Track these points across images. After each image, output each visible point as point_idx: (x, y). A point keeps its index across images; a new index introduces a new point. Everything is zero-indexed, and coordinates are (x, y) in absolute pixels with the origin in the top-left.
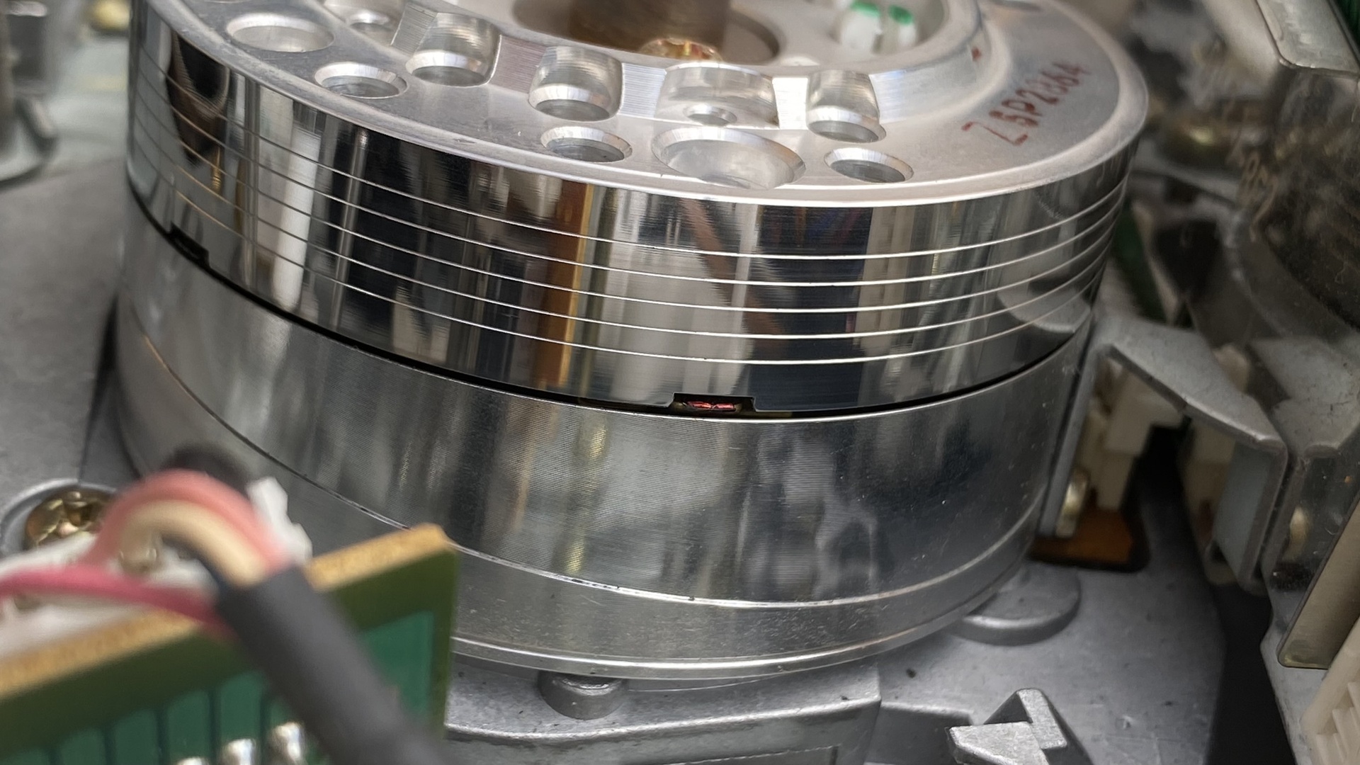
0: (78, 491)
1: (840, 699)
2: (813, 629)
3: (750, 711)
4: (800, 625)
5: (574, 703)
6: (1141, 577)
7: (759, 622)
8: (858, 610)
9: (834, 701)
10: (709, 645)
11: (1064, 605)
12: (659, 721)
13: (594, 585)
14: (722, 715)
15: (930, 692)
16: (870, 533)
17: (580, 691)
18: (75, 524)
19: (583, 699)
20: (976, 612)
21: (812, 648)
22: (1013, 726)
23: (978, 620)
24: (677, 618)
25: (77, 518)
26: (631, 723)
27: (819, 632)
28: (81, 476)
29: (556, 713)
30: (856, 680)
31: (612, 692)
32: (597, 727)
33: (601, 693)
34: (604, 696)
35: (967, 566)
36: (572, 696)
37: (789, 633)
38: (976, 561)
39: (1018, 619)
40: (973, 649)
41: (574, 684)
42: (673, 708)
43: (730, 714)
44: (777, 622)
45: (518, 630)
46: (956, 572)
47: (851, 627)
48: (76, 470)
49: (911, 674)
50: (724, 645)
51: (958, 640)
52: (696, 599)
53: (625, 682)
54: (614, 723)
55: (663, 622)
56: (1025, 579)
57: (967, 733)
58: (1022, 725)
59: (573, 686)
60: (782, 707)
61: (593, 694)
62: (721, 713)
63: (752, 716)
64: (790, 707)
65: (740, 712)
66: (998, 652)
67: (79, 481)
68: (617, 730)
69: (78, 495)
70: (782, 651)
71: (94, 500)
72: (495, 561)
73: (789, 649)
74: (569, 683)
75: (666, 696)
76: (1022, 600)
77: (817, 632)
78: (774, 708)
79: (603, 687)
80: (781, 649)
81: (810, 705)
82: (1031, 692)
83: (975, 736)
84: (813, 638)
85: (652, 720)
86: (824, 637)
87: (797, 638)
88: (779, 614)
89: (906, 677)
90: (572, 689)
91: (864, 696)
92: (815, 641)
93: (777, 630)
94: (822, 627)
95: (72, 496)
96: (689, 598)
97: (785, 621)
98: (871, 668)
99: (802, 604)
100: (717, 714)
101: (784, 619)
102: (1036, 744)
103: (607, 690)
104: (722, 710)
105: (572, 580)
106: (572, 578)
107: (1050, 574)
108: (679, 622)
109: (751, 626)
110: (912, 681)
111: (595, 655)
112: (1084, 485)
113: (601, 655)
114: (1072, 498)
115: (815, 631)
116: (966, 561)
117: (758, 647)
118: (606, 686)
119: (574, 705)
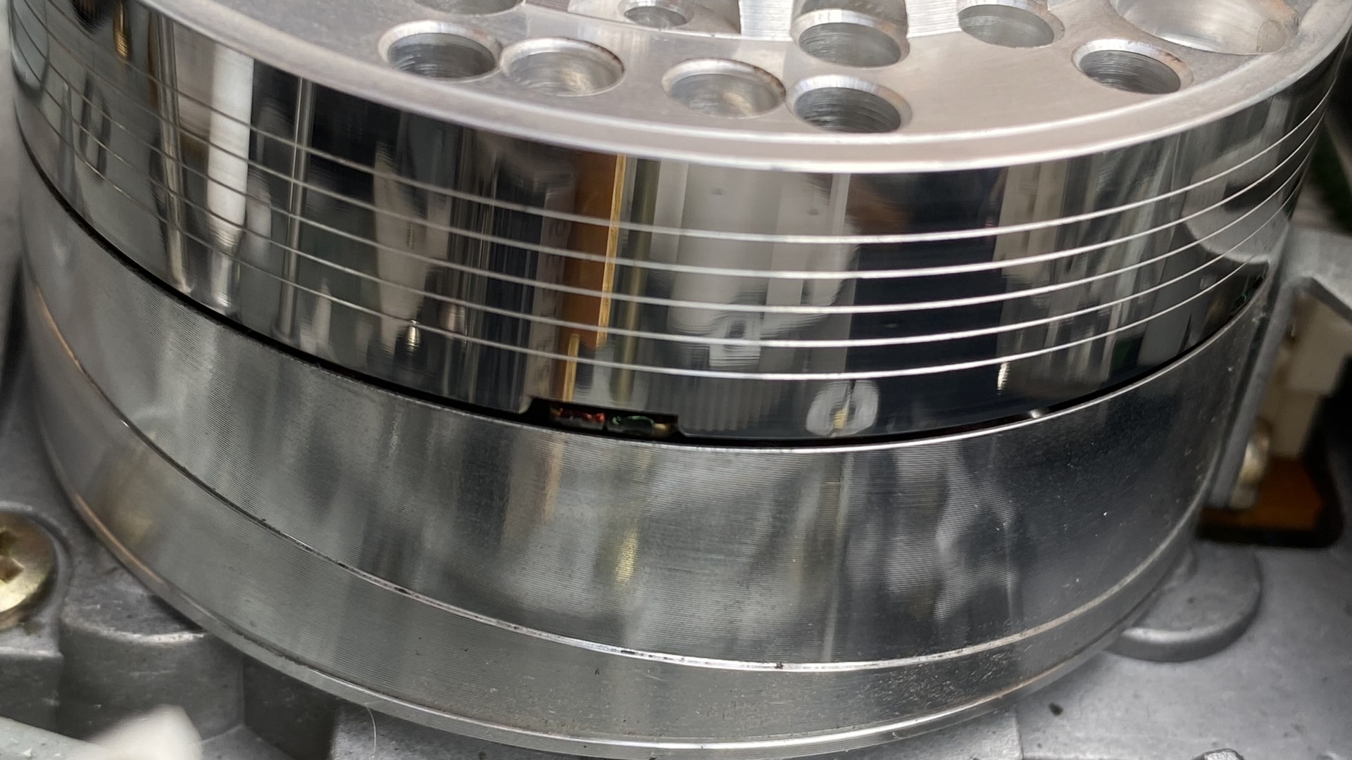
2: (936, 686)
4: (920, 684)
6: (1335, 553)
8: (994, 656)
10: (804, 718)
11: (1242, 603)
13: (650, 656)
15: (1080, 735)
20: (1137, 624)
21: (935, 707)
23: (1139, 633)
24: (761, 691)
27: (945, 688)
30: (990, 733)
35: (1129, 579)
37: (906, 695)
38: (1141, 569)
39: (1189, 629)
40: (1130, 668)
44: (891, 685)
45: (553, 712)
46: (1116, 589)
47: (985, 677)
49: (1057, 711)
50: (823, 716)
51: (1112, 658)
52: (785, 665)
55: (743, 696)
56: (1193, 569)
66: (1164, 670)
70: (897, 716)
72: (518, 631)
73: (905, 713)
76: (1191, 601)
77: (942, 689)
80: (897, 713)
84: (936, 696)
86: (951, 693)
87: (916, 699)
88: (893, 673)
89: (1051, 715)
91: (1000, 755)
92: (940, 699)
93: (891, 692)
94: (948, 682)
96: (775, 665)
97: (901, 681)
98: (1007, 714)
99: (923, 659)
101: (900, 679)
105: (622, 651)
106: (621, 649)
107: (1223, 558)
108: (763, 694)
109: (858, 692)
110: (1057, 720)
111: (655, 739)
112: (1265, 443)
113: (663, 737)
114: (1252, 462)
115: (940, 688)
116: (1127, 574)
117: (866, 715)
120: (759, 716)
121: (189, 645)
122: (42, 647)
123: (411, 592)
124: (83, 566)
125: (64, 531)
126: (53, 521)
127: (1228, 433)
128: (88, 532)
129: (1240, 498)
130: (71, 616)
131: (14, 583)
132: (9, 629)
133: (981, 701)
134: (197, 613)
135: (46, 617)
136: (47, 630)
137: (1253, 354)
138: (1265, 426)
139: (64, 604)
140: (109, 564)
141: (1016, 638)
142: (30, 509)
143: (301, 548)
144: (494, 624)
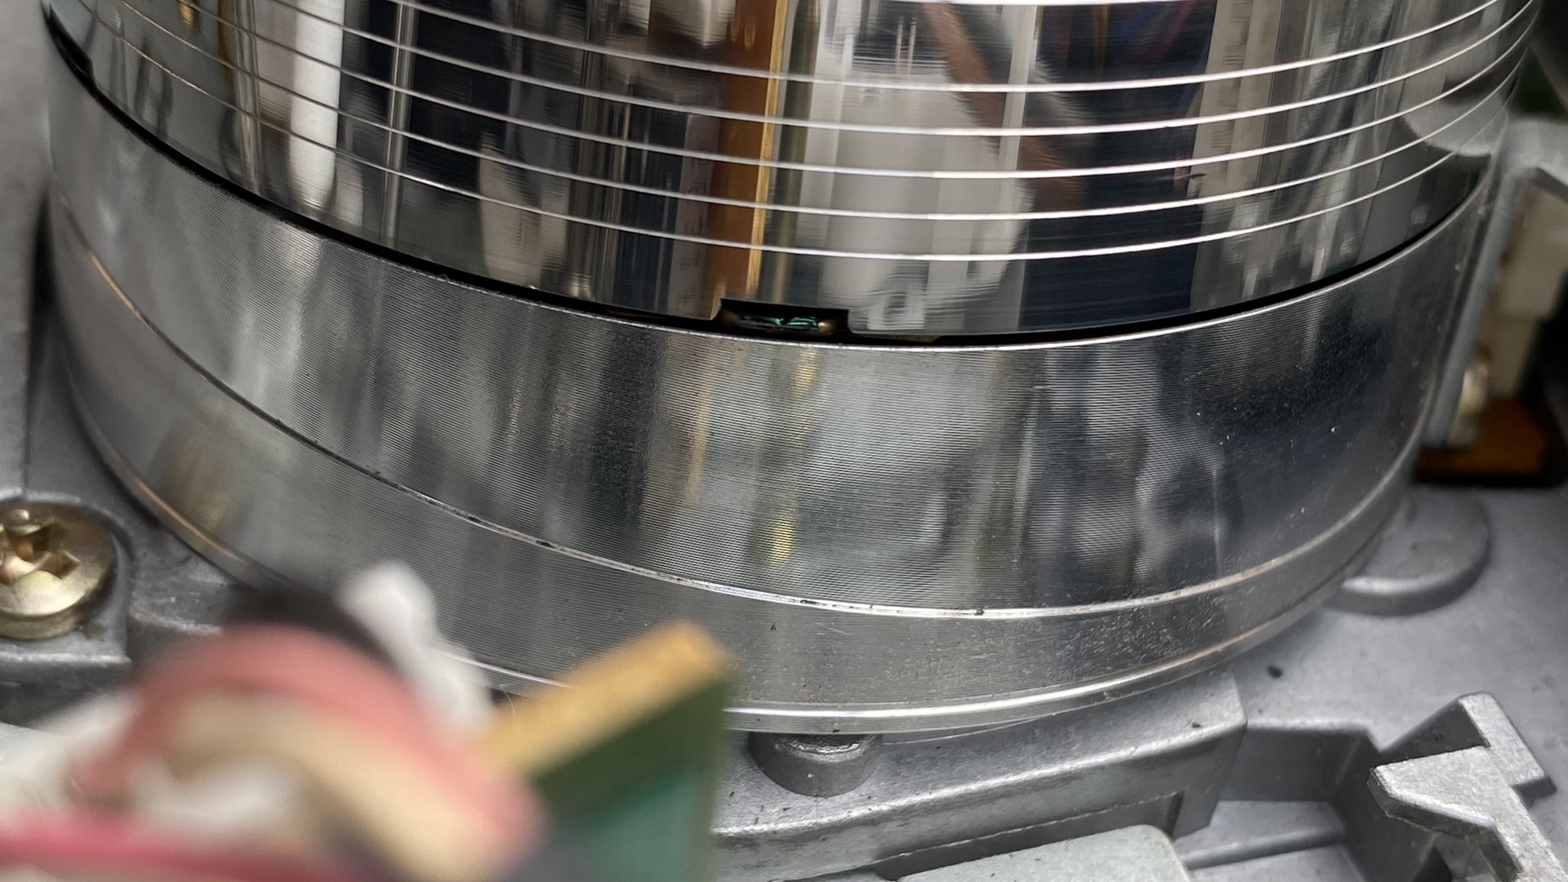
0: (23, 508)
1: (1189, 727)
2: (1152, 635)
3: (1062, 758)
4: (1134, 633)
5: (811, 775)
7: (1078, 635)
8: (1215, 599)
9: (1181, 731)
10: (1007, 675)
11: (1470, 549)
12: (934, 788)
13: (834, 606)
14: (1024, 770)
15: (1306, 698)
16: (1214, 473)
17: (816, 758)
18: (26, 558)
19: (822, 768)
20: (1360, 572)
21: (1151, 660)
22: (1461, 755)
23: (1361, 584)
24: (959, 643)
25: (28, 548)
26: (894, 795)
27: (1161, 638)
28: (26, 482)
29: (784, 791)
30: (1207, 696)
31: (864, 753)
32: (845, 806)
33: (848, 757)
34: (855, 760)
35: (1354, 514)
36: (805, 766)
37: (1120, 645)
38: (1365, 503)
39: (1416, 576)
40: (1352, 625)
41: (809, 749)
42: (952, 765)
43: (1035, 766)
44: (1103, 633)
46: (1340, 525)
47: (1205, 624)
48: (18, 474)
49: (1276, 673)
50: (1028, 672)
51: (1331, 615)
52: (986, 611)
53: (879, 737)
54: (869, 798)
55: (939, 650)
56: (1412, 516)
57: (1402, 773)
58: (1476, 752)
59: (808, 752)
60: (1109, 749)
61: (836, 761)
62: (1020, 767)
63: (1067, 766)
64: (1121, 747)
65: (1049, 761)
66: (1391, 628)
67: (24, 491)
68: (875, 808)
69: (25, 515)
70: (1109, 671)
71: (51, 520)
72: (682, 583)
73: (1118, 667)
74: (802, 747)
75: (939, 748)
76: (1414, 547)
77: (1158, 638)
78: (1097, 751)
79: (851, 748)
80: (1109, 668)
81: (1149, 740)
82: (1479, 698)
83: (1413, 776)
84: (1152, 648)
85: (924, 787)
86: (1168, 643)
87: (1130, 651)
88: (1105, 620)
89: (1269, 679)
90: (805, 755)
91: (1222, 719)
92: (1156, 651)
93: (1102, 642)
94: (1165, 630)
95: (18, 516)
96: (975, 611)
97: (1114, 628)
98: (1224, 675)
99: (1138, 602)
100: (1016, 768)
102: (1503, 780)
103: (858, 751)
104: (1021, 763)
105: (801, 602)
107: (1445, 501)
108: (962, 647)
109: (1067, 642)
110: (1277, 684)
111: (840, 706)
112: (1484, 372)
113: (848, 704)
114: (1471, 391)
115: (1155, 638)
116: (1351, 507)
117: (1076, 670)
118: (855, 746)
119: (811, 778)
120: (956, 673)
122: (106, 652)
124: (147, 557)
125: (121, 522)
126: (107, 513)
128: (151, 520)
129: (1459, 433)
130: (141, 612)
131: (69, 579)
132: (66, 634)
133: (1199, 655)
135: (108, 618)
136: (110, 633)
138: (1482, 352)
139: (129, 600)
140: (179, 552)
141: (1236, 578)
142: (77, 500)
143: (424, 502)
144: (654, 577)
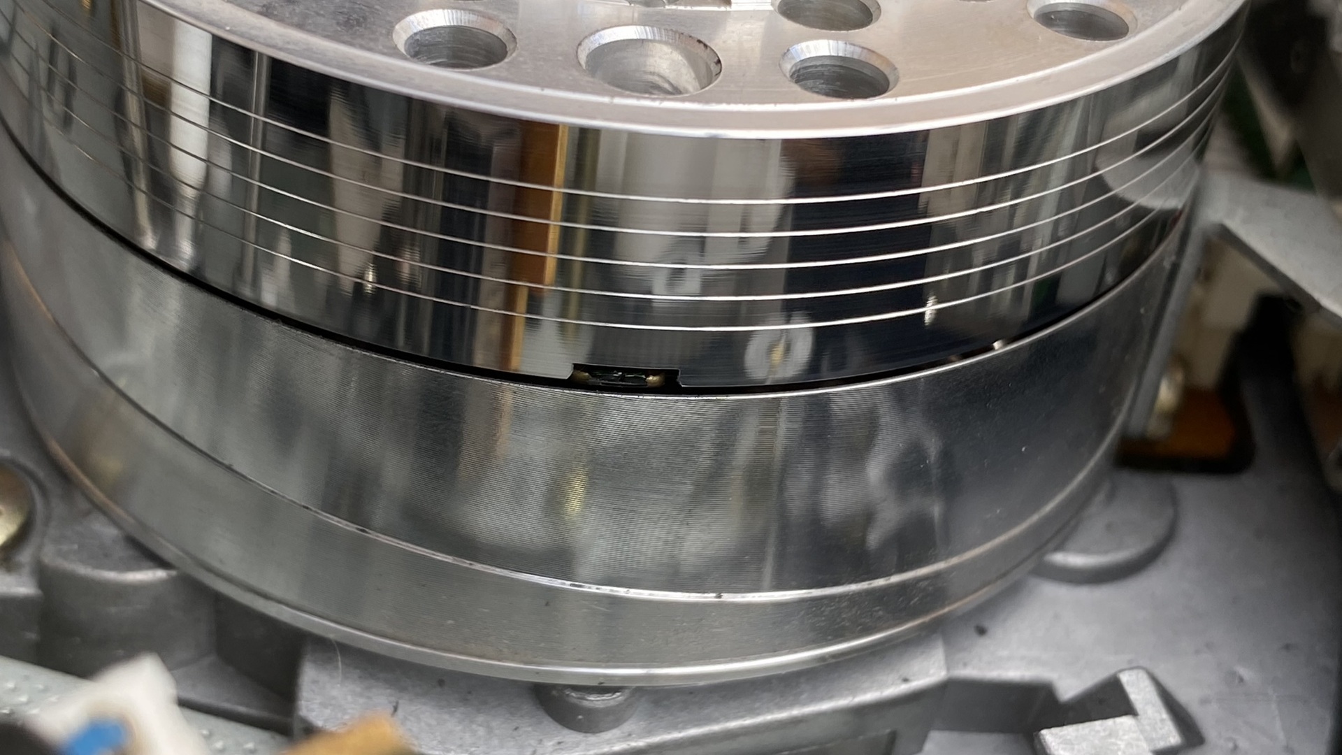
1: (900, 681)
2: (866, 612)
3: (792, 705)
4: (851, 611)
5: (580, 717)
6: (1247, 481)
7: (802, 613)
8: (921, 583)
9: (892, 684)
10: (742, 644)
11: (1157, 528)
12: (684, 728)
13: (597, 589)
14: (759, 714)
15: (1005, 653)
17: (585, 703)
19: (590, 712)
20: (1059, 548)
21: (866, 631)
22: (1115, 722)
23: (1060, 558)
24: (701, 620)
26: (650, 733)
27: (875, 613)
29: (559, 727)
30: (918, 655)
31: (626, 700)
32: (609, 742)
33: (612, 703)
34: (617, 706)
35: (1049, 507)
36: (576, 709)
37: (838, 620)
38: (1060, 498)
40: (1050, 591)
41: (579, 696)
42: (700, 708)
43: (769, 711)
44: (824, 611)
45: (507, 642)
46: (1035, 518)
47: (912, 602)
49: (982, 631)
50: (760, 642)
52: (724, 595)
53: (639, 689)
54: (630, 735)
55: (685, 624)
57: (1061, 737)
58: (1125, 721)
59: (579, 698)
60: (831, 698)
61: (602, 706)
62: (757, 711)
63: (796, 712)
64: (841, 696)
65: (781, 707)
66: (1085, 594)
68: (633, 744)
70: (830, 640)
72: (473, 567)
73: (839, 636)
74: (573, 694)
75: (691, 693)
76: (1109, 526)
77: (871, 615)
78: (822, 699)
79: (614, 696)
80: (830, 638)
81: (865, 691)
82: (1134, 673)
83: (1070, 740)
84: (866, 621)
85: (675, 727)
86: (880, 618)
87: (847, 624)
88: (825, 602)
89: (976, 635)
90: (576, 701)
91: (928, 675)
92: (869, 624)
93: (823, 618)
94: (877, 608)
96: (714, 595)
97: (833, 608)
98: (934, 636)
99: (854, 587)
100: (753, 712)
101: (832, 606)
102: (1144, 745)
103: (620, 698)
104: (758, 708)
105: (571, 585)
106: (569, 583)
107: (1139, 485)
108: (704, 622)
109: (792, 619)
110: (983, 641)
111: (603, 665)
112: (1179, 377)
113: (610, 664)
114: (1167, 394)
115: (870, 613)
116: (1046, 503)
117: (800, 640)
118: (618, 694)
119: (580, 720)
120: (700, 642)
121: (162, 582)
122: (23, 585)
123: (370, 531)
124: (59, 508)
125: (41, 474)
126: (30, 465)
127: (1143, 368)
128: (64, 476)
129: (1156, 428)
130: (51, 557)
133: (909, 625)
134: (169, 551)
135: (25, 556)
136: (26, 570)
137: (1167, 293)
138: (1180, 360)
139: (40, 547)
140: (83, 505)
141: (940, 566)
142: (8, 454)
143: (267, 491)
144: (450, 561)
